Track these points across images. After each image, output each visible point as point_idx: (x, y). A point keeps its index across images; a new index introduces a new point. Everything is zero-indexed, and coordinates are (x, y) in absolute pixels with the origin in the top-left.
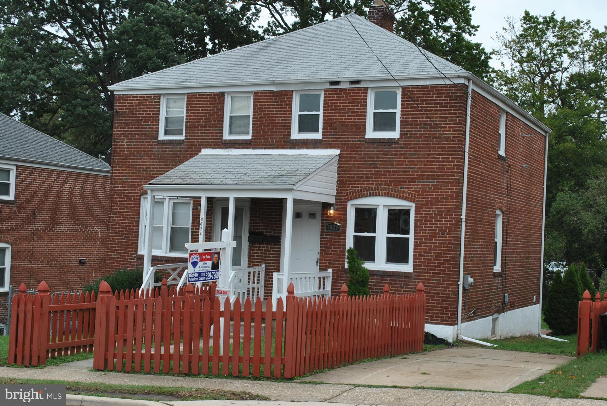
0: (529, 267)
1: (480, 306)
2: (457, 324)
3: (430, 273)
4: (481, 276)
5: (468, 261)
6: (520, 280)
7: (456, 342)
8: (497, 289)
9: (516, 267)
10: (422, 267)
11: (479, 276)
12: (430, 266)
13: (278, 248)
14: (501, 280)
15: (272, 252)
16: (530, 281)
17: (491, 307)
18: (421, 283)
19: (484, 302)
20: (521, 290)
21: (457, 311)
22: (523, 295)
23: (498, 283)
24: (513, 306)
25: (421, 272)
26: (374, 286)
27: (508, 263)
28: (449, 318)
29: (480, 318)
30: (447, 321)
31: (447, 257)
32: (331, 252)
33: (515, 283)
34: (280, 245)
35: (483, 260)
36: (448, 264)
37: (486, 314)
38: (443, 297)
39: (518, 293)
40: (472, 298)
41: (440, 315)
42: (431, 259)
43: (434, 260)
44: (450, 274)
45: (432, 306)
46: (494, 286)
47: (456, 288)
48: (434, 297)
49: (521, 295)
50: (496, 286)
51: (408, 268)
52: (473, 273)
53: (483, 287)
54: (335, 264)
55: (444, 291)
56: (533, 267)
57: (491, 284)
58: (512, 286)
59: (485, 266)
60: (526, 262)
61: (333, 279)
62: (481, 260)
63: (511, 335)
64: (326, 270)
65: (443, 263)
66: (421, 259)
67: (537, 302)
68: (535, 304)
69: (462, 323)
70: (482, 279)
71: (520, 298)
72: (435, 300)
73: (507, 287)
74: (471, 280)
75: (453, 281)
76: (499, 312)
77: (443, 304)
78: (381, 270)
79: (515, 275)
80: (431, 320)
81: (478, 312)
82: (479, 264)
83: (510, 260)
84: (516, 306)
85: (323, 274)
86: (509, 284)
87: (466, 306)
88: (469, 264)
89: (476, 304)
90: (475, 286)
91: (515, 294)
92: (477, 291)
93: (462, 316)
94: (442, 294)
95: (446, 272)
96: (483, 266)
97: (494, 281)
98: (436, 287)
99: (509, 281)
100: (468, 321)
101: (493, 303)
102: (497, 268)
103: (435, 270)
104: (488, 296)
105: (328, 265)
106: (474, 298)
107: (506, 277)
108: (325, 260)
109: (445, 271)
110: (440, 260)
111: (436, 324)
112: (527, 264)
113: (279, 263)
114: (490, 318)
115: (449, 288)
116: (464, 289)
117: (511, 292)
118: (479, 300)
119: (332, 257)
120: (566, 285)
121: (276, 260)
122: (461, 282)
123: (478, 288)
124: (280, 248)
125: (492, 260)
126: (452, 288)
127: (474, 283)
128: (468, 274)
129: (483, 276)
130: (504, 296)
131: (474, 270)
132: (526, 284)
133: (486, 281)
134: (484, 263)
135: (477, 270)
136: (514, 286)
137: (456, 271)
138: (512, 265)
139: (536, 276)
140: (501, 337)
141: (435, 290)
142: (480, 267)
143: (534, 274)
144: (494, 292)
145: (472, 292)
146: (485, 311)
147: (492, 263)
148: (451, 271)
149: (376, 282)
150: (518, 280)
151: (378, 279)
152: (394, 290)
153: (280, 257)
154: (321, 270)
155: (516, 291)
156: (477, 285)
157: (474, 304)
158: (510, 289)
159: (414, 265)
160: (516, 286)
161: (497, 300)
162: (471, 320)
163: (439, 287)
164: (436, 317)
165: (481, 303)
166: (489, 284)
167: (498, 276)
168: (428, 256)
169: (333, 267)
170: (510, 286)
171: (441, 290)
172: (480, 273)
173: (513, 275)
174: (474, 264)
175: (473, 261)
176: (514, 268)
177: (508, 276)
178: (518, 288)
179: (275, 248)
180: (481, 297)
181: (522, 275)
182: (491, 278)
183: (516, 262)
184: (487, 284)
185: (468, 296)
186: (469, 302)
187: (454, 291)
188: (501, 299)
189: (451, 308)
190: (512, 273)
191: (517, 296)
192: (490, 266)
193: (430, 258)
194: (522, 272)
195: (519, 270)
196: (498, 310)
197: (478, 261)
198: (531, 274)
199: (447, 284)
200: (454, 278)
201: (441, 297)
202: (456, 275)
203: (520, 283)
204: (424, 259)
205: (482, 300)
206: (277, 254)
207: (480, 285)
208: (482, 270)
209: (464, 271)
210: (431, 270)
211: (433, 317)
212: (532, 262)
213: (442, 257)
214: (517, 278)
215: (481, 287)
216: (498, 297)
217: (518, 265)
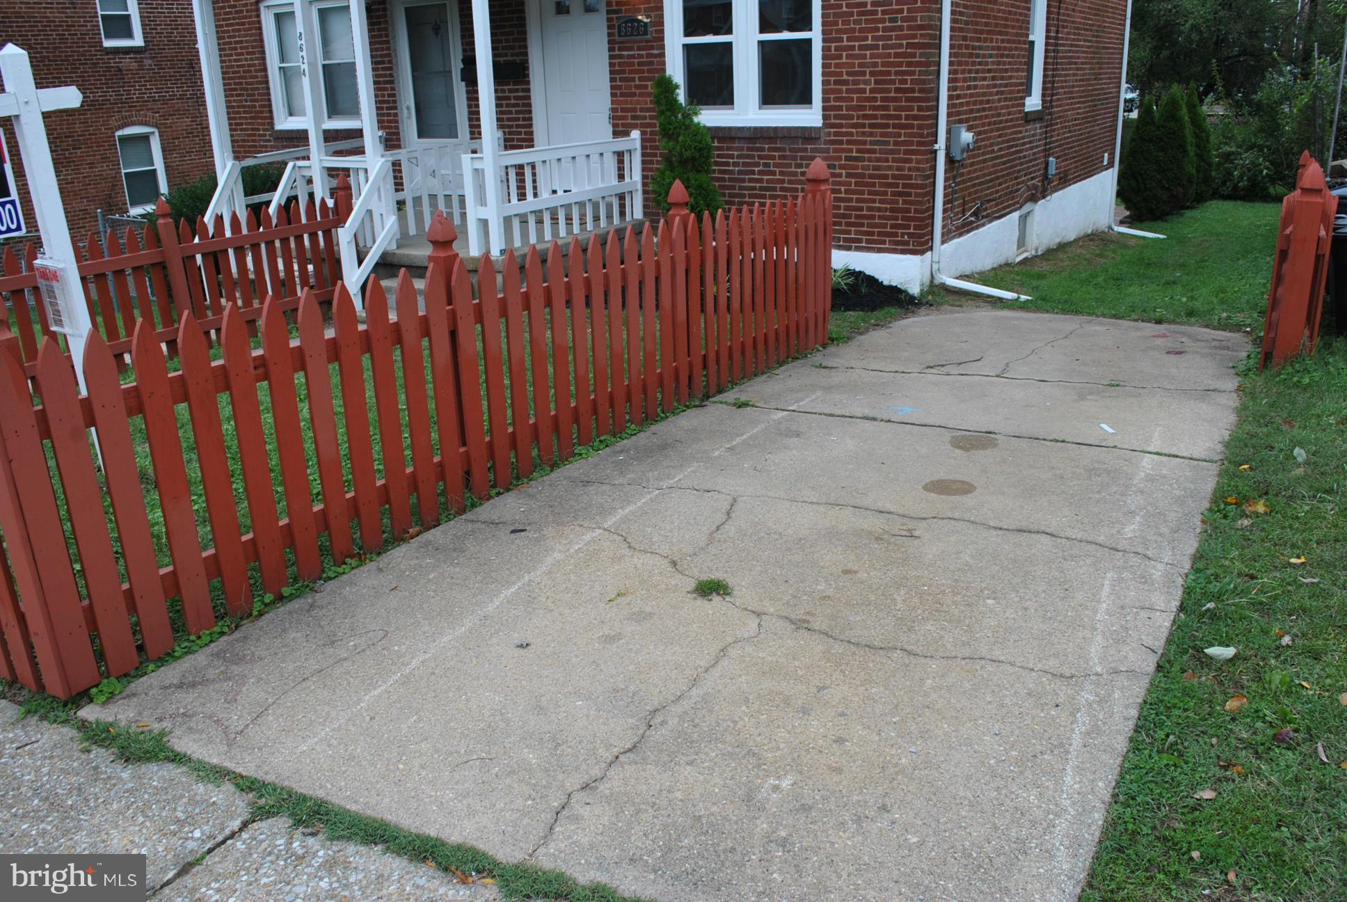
0: (1099, 94)
1: (992, 194)
2: (931, 249)
3: (863, 126)
4: (995, 123)
5: (962, 88)
6: (1080, 124)
7: (929, 293)
8: (1031, 148)
9: (1073, 98)
10: (845, 112)
11: (989, 124)
12: (863, 108)
13: (523, 90)
14: (1041, 128)
15: (513, 101)
16: (1098, 125)
17: (1017, 190)
18: (818, 160)
19: (1000, 184)
20: (1082, 145)
21: (932, 216)
22: (1084, 154)
23: (1033, 135)
24: (1065, 180)
25: (840, 126)
26: (735, 164)
27: (1058, 88)
28: (910, 235)
29: (990, 221)
30: (907, 243)
31: (904, 82)
32: (634, 90)
33: (1070, 132)
34: (528, 83)
35: (1001, 85)
36: (908, 100)
37: (1005, 208)
38: (897, 185)
39: (1076, 152)
40: (972, 179)
41: (888, 230)
42: (864, 91)
43: (872, 91)
44: (911, 126)
45: (870, 209)
46: (1024, 144)
47: (927, 161)
48: (874, 185)
49: (1080, 155)
50: (1030, 142)
51: (809, 116)
52: (975, 119)
53: (1001, 150)
54: (645, 118)
55: (899, 169)
56: (1105, 94)
57: (1019, 139)
58: (1065, 139)
59: (1006, 100)
60: (1093, 85)
61: (643, 155)
62: (995, 86)
63: (1058, 240)
64: (627, 134)
65: (895, 99)
66: (840, 91)
67: (1111, 164)
68: (1106, 169)
69: (943, 242)
70: (998, 129)
71: (1078, 161)
72: (876, 193)
73: (1053, 142)
74: (967, 137)
75: (919, 144)
76: (1034, 199)
77: (897, 202)
78: (748, 125)
79: (1072, 115)
80: (868, 241)
81: (986, 209)
82: (991, 94)
83: (1062, 82)
84: (1070, 180)
85: (622, 144)
86: (1058, 135)
87: (957, 199)
88: (965, 96)
89: (982, 190)
90: (979, 148)
91: (1068, 154)
92: (985, 161)
93: (944, 227)
94: (894, 177)
95: (903, 121)
96: (999, 100)
97: (1026, 131)
98: (878, 160)
99: (1058, 129)
100: (961, 235)
101: (1022, 182)
102: (1033, 102)
103: (875, 117)
104: (1011, 167)
105: (629, 121)
106: (977, 177)
107: (1051, 119)
108: (623, 110)
109: (899, 117)
110: (889, 91)
111: (880, 251)
112: (1095, 90)
113: (531, 126)
114: (1016, 215)
115: (910, 161)
116: (950, 160)
117: (1061, 151)
118: (991, 181)
119: (638, 102)
120: (1163, 126)
121: (524, 119)
122: (941, 145)
123: (988, 153)
124: (528, 90)
125: (1021, 84)
126: (918, 162)
127: (975, 142)
128: (960, 122)
129: (1001, 122)
130: (1047, 164)
131: (978, 111)
132: (1091, 131)
133: (1006, 135)
134: (1002, 93)
135: (984, 110)
136: (1068, 138)
137: (928, 118)
138: (1065, 93)
139: (1110, 113)
140: (1037, 250)
141: (875, 168)
142: (993, 102)
143: (1106, 108)
144: (1025, 157)
145: (972, 164)
146: (1002, 202)
147: (1023, 91)
148: (915, 118)
149: (739, 157)
150: (1077, 125)
151: (741, 149)
152: (781, 173)
153: (530, 112)
154: (616, 134)
155: (1072, 148)
156: (986, 146)
157: (976, 192)
158: (1059, 146)
159: (824, 109)
160: (1072, 137)
161: (1030, 173)
162: (968, 231)
163: (887, 160)
164: (880, 234)
165: (994, 186)
166: (1014, 140)
167: (1034, 120)
168: (856, 82)
169: (642, 125)
170: (1061, 140)
171: (890, 168)
172: (993, 116)
173: (1067, 116)
174: (978, 95)
175: (975, 87)
176: (1070, 98)
177: (1056, 118)
178: (1077, 141)
179: (517, 90)
180: (995, 172)
181: (1084, 113)
182: (1019, 126)
183: (1073, 87)
184: (1008, 141)
185: (962, 175)
186: (962, 190)
187: (924, 170)
188: (1039, 170)
189: (916, 211)
190: (1066, 111)
191: (1074, 158)
192: (1016, 99)
193: (862, 86)
194: (1085, 107)
195: (1078, 103)
196: (1033, 194)
197: (988, 86)
198: (1102, 109)
199: (906, 152)
200: (921, 135)
201: (889, 185)
202: (930, 126)
203: (1079, 130)
204: (848, 91)
205: (998, 178)
206: (524, 105)
207: (992, 145)
208: (996, 108)
209: (949, 115)
210: (865, 117)
211: (872, 234)
212: (1105, 84)
213: (893, 82)
214: (1076, 119)
215: (996, 148)
216: (1034, 166)
217: (1079, 92)
